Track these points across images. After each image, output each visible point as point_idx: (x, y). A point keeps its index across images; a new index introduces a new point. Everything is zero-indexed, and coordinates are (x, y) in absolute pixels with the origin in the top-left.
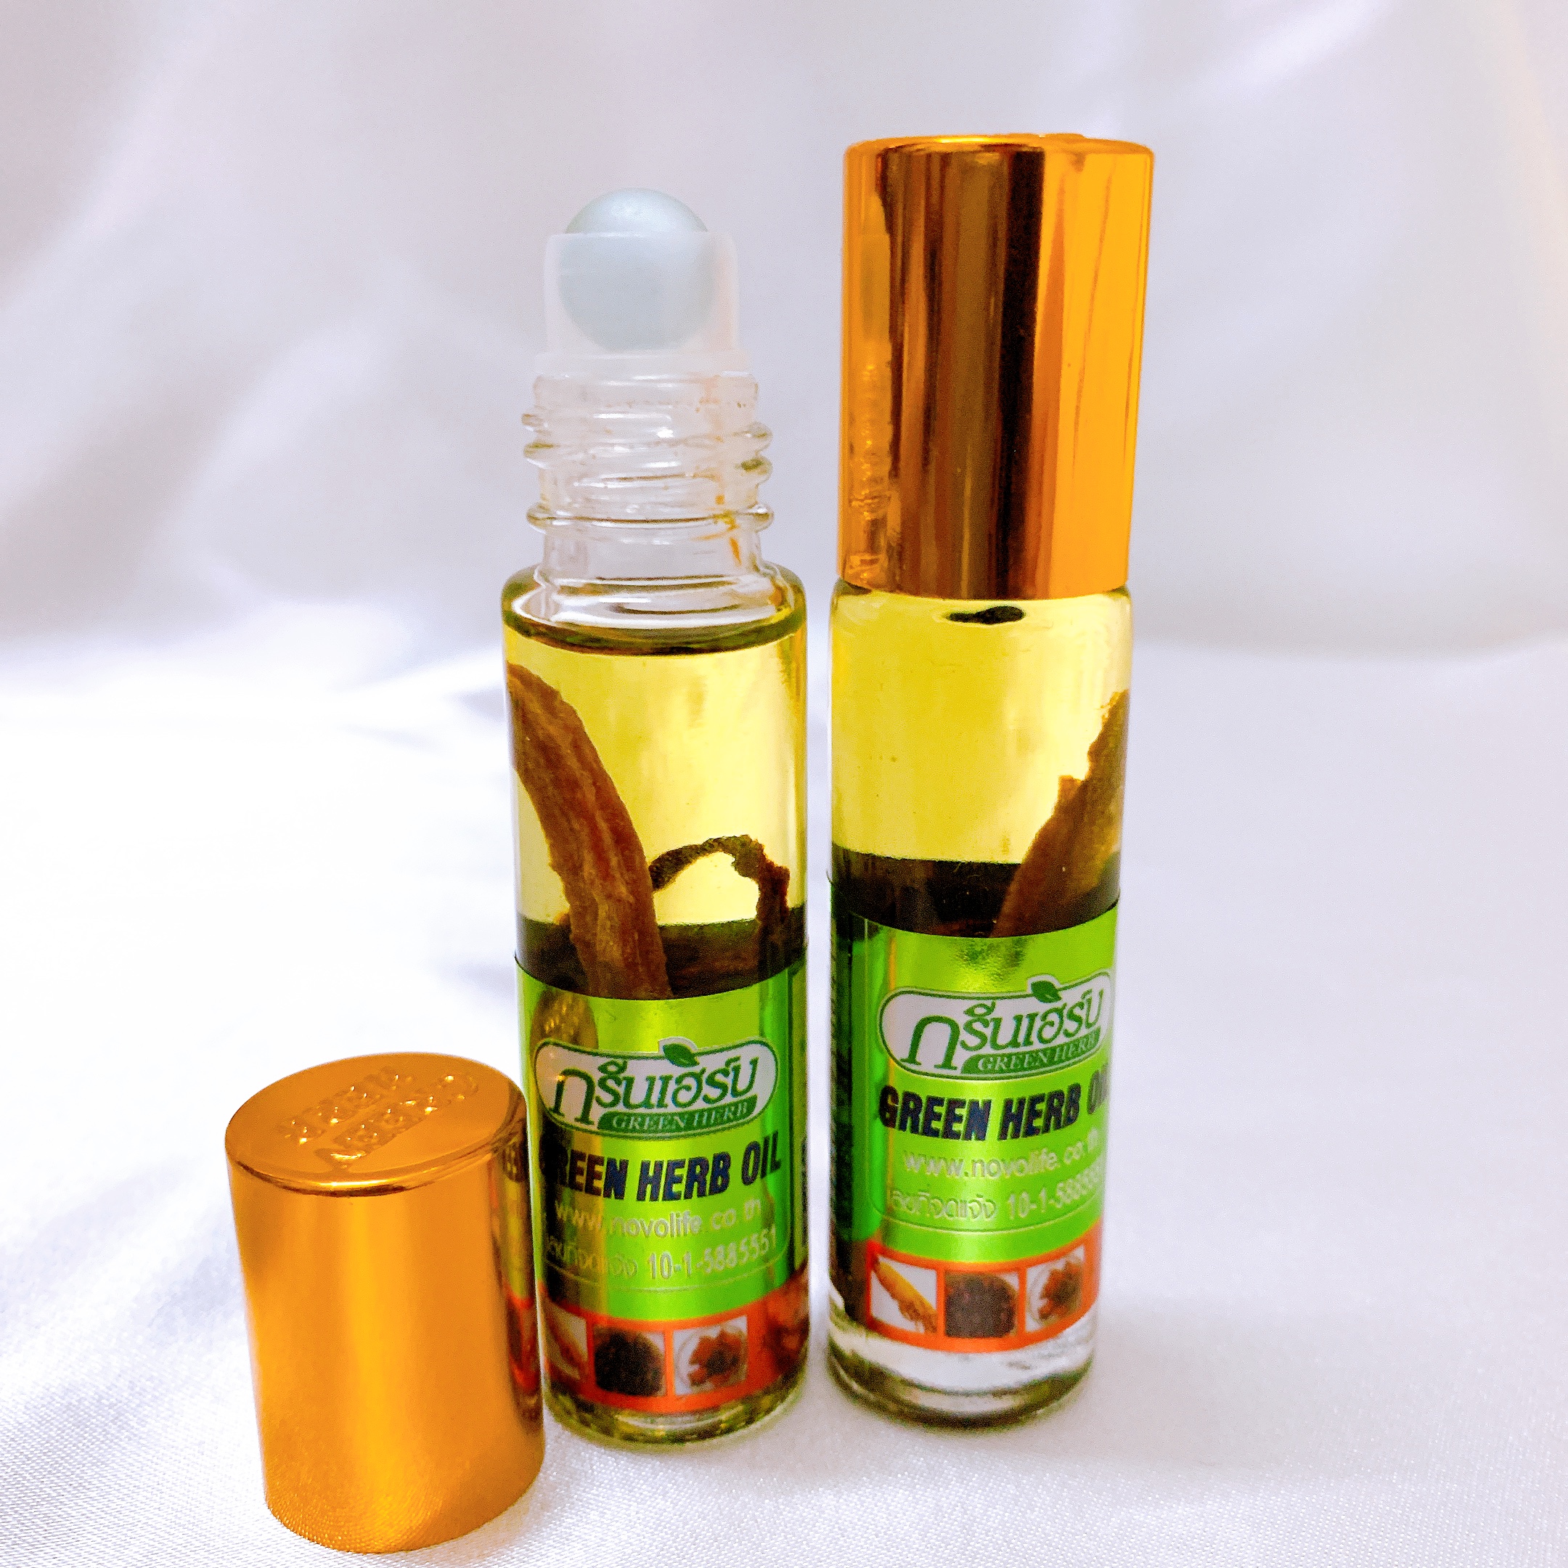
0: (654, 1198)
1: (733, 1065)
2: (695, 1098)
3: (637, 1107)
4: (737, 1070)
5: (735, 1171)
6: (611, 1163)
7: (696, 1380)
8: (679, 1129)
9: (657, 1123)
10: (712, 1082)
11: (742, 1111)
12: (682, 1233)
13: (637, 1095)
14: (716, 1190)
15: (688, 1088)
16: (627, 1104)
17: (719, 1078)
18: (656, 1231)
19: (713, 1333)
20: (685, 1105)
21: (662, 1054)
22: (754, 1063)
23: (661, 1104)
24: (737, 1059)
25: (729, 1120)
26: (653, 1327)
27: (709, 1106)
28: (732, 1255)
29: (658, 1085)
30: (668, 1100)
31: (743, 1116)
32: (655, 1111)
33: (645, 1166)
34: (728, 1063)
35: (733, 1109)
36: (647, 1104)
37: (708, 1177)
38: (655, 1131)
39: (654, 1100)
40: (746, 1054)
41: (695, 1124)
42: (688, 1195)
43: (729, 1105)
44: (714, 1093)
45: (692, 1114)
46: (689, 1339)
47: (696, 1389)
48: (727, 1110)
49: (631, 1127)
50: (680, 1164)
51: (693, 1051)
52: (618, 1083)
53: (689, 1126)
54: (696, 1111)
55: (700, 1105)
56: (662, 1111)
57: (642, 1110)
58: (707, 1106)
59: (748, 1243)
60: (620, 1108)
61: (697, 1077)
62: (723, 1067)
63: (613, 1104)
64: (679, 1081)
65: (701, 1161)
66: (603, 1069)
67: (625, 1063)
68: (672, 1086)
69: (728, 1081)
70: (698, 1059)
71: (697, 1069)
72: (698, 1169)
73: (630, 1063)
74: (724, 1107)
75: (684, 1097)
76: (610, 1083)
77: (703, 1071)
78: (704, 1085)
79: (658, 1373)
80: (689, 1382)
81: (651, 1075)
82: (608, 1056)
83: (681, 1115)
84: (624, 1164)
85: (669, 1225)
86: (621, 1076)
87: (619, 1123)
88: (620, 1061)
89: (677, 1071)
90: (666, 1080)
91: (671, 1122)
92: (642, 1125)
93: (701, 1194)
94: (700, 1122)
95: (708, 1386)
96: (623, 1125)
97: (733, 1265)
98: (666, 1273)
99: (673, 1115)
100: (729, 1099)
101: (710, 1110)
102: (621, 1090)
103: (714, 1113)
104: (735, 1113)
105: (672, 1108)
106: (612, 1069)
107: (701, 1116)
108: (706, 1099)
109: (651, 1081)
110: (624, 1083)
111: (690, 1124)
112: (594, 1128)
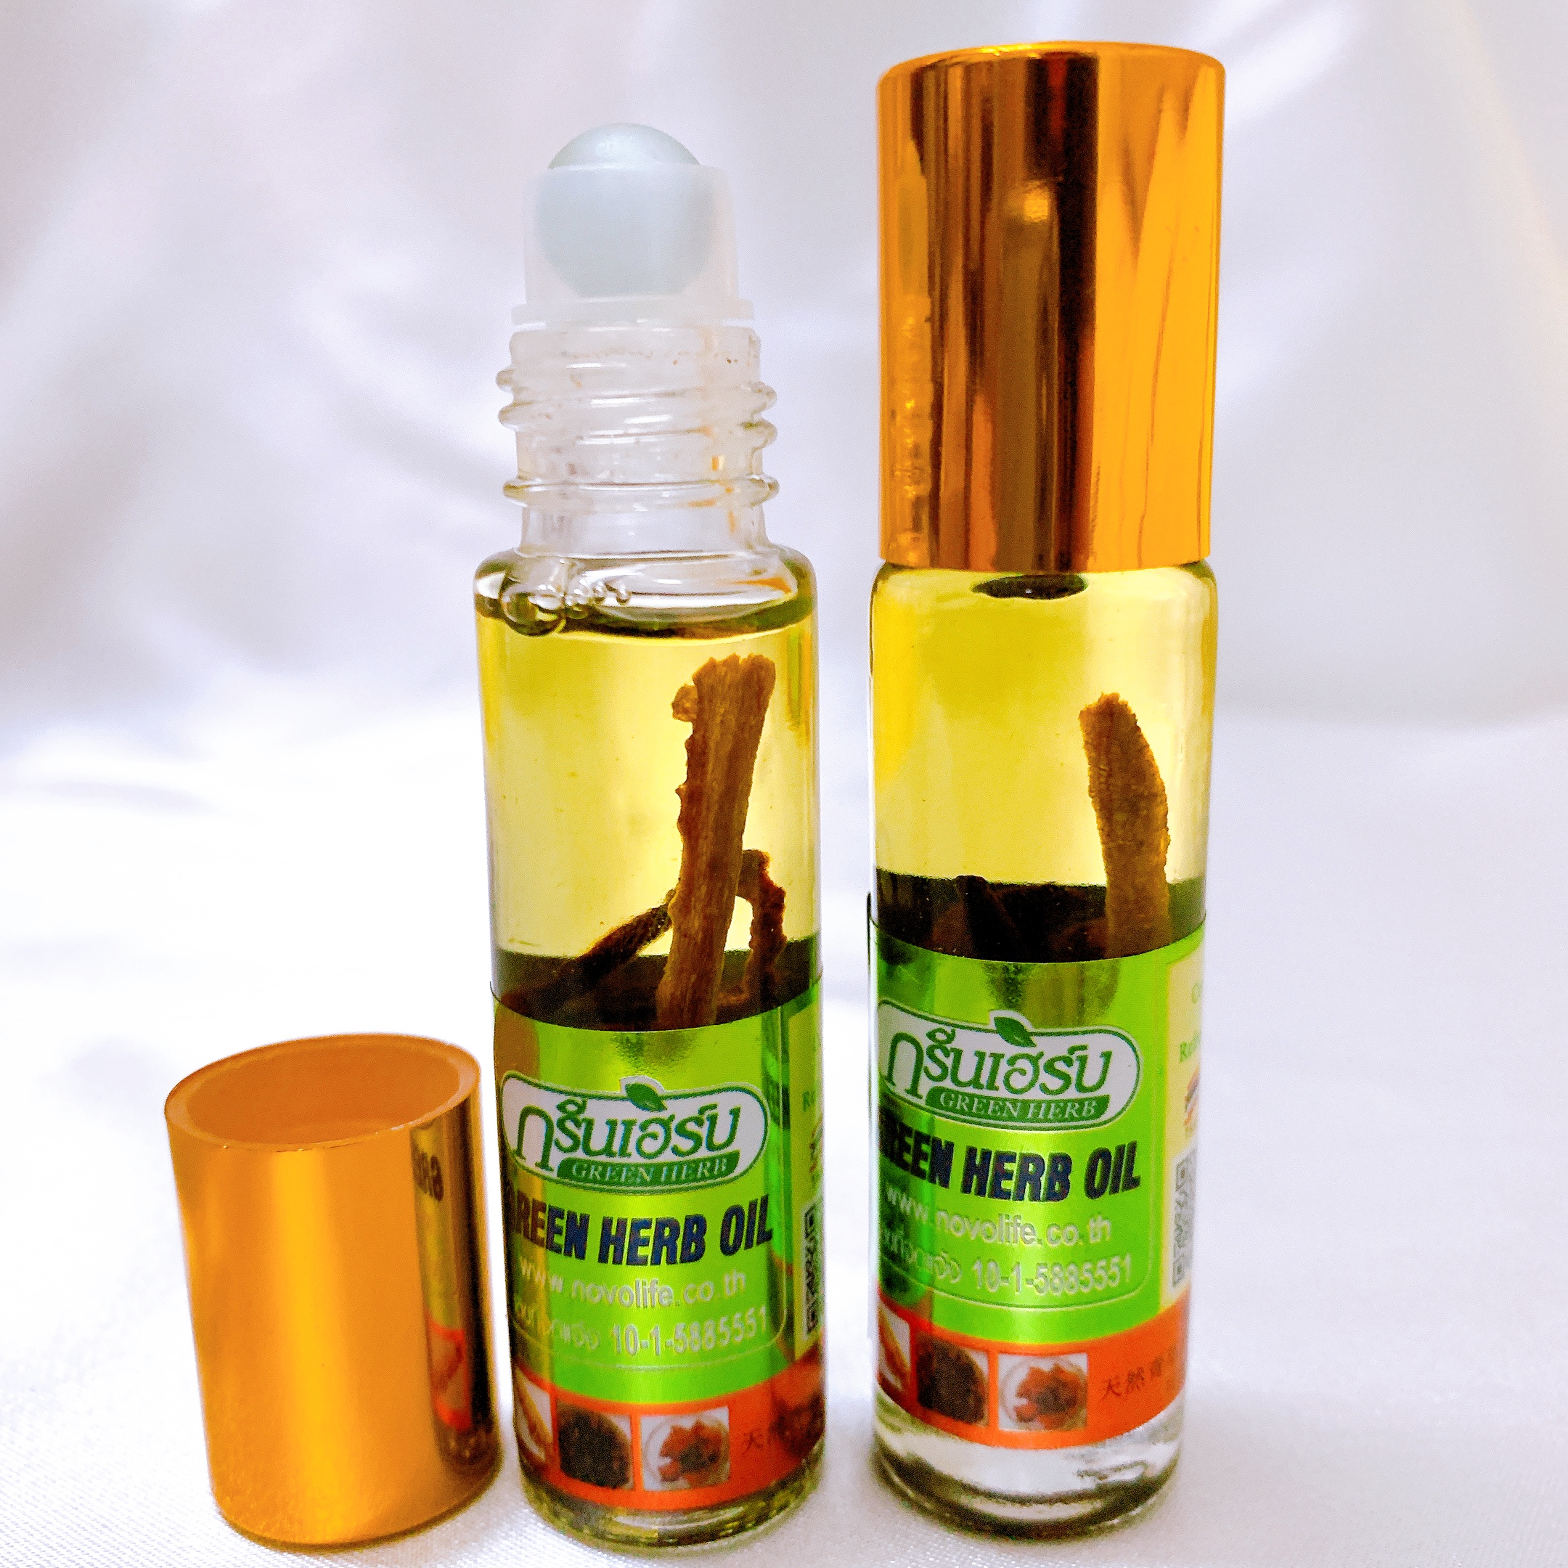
1: (708, 1113)
4: (713, 1120)
5: (712, 1238)
6: (572, 1216)
7: (667, 1476)
8: (644, 1183)
9: (619, 1175)
10: (681, 1131)
11: (720, 1169)
12: (649, 1305)
14: (689, 1258)
15: (654, 1137)
16: (587, 1151)
17: (691, 1127)
18: (620, 1300)
19: (687, 1423)
21: (625, 1094)
22: (735, 1113)
23: (623, 1152)
24: (715, 1107)
25: (703, 1178)
26: (618, 1409)
27: (681, 1159)
28: (710, 1334)
29: (620, 1130)
30: (631, 1148)
31: (721, 1174)
32: (617, 1160)
33: (607, 1223)
34: (702, 1111)
35: (709, 1164)
36: (608, 1151)
37: (679, 1242)
38: (619, 1184)
40: (724, 1103)
41: (663, 1179)
42: (656, 1261)
43: (704, 1160)
44: (686, 1145)
45: (659, 1168)
46: (660, 1427)
47: (668, 1486)
48: (701, 1165)
49: (591, 1176)
50: (646, 1224)
51: (660, 1094)
52: (578, 1125)
53: (656, 1180)
55: (668, 1157)
57: (603, 1158)
58: (676, 1159)
59: (729, 1323)
60: (580, 1154)
61: (665, 1124)
62: (696, 1114)
63: (573, 1149)
64: (643, 1127)
66: (561, 1108)
67: (584, 1103)
68: (636, 1133)
69: (703, 1132)
70: (665, 1103)
71: (664, 1115)
73: (591, 1104)
74: (696, 1162)
75: (650, 1146)
76: (570, 1125)
77: (672, 1118)
78: (673, 1134)
79: (624, 1463)
80: (659, 1477)
81: (612, 1118)
82: (567, 1093)
83: (647, 1167)
84: (585, 1219)
85: (634, 1292)
86: (581, 1117)
87: (579, 1170)
88: (579, 1100)
89: (641, 1116)
90: (628, 1125)
91: (635, 1175)
92: (603, 1175)
93: (671, 1260)
94: (668, 1177)
95: (682, 1483)
97: (711, 1346)
98: (632, 1348)
99: (637, 1166)
100: (703, 1153)
101: (681, 1165)
102: (580, 1133)
103: (685, 1167)
104: (711, 1170)
105: (635, 1159)
106: (571, 1108)
107: (670, 1170)
108: (675, 1151)
109: (612, 1124)
110: (584, 1125)
111: (657, 1179)
112: (554, 1175)
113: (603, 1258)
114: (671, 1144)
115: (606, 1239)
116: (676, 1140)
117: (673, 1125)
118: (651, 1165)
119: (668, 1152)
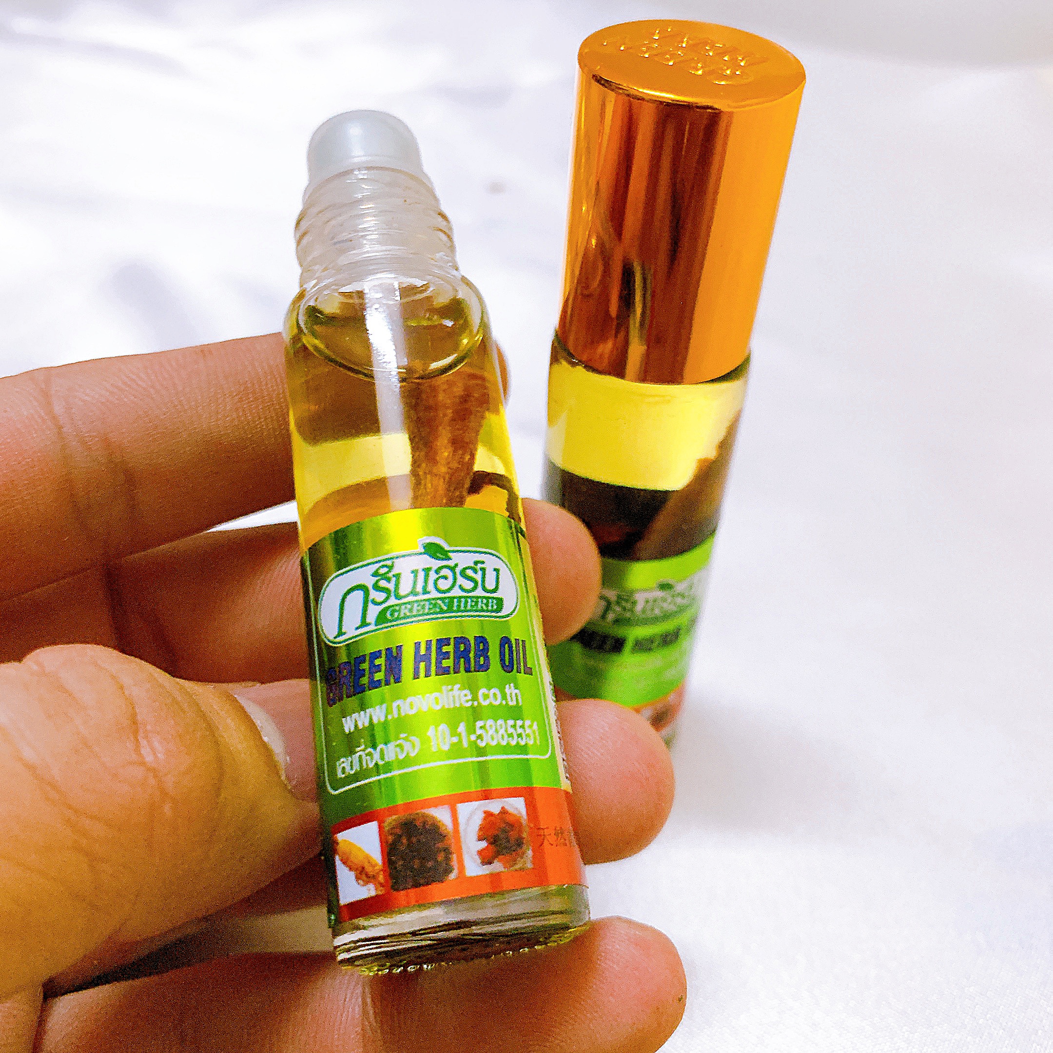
0: (427, 675)
2: (453, 586)
3: (405, 597)
8: (442, 611)
9: (423, 607)
13: (405, 588)
15: (445, 578)
16: (398, 597)
17: (470, 573)
20: (444, 592)
21: (423, 551)
29: (421, 575)
30: (431, 587)
36: (413, 593)
37: (472, 655)
39: (419, 588)
41: (455, 608)
44: (469, 585)
54: (454, 598)
55: (456, 592)
56: (426, 597)
57: (411, 598)
60: (392, 601)
61: (452, 569)
64: (437, 572)
65: (462, 640)
68: (433, 576)
71: (450, 563)
72: (462, 647)
75: (443, 585)
76: (383, 584)
77: (456, 565)
81: (415, 568)
86: (390, 575)
87: (392, 615)
89: (435, 564)
90: (427, 571)
94: (459, 606)
96: (396, 614)
102: (391, 586)
105: (434, 594)
106: (383, 571)
107: (459, 602)
109: (415, 572)
110: (394, 579)
113: (416, 676)
114: (458, 583)
115: (418, 658)
116: (461, 581)
117: (458, 570)
118: (445, 598)
119: (457, 588)
